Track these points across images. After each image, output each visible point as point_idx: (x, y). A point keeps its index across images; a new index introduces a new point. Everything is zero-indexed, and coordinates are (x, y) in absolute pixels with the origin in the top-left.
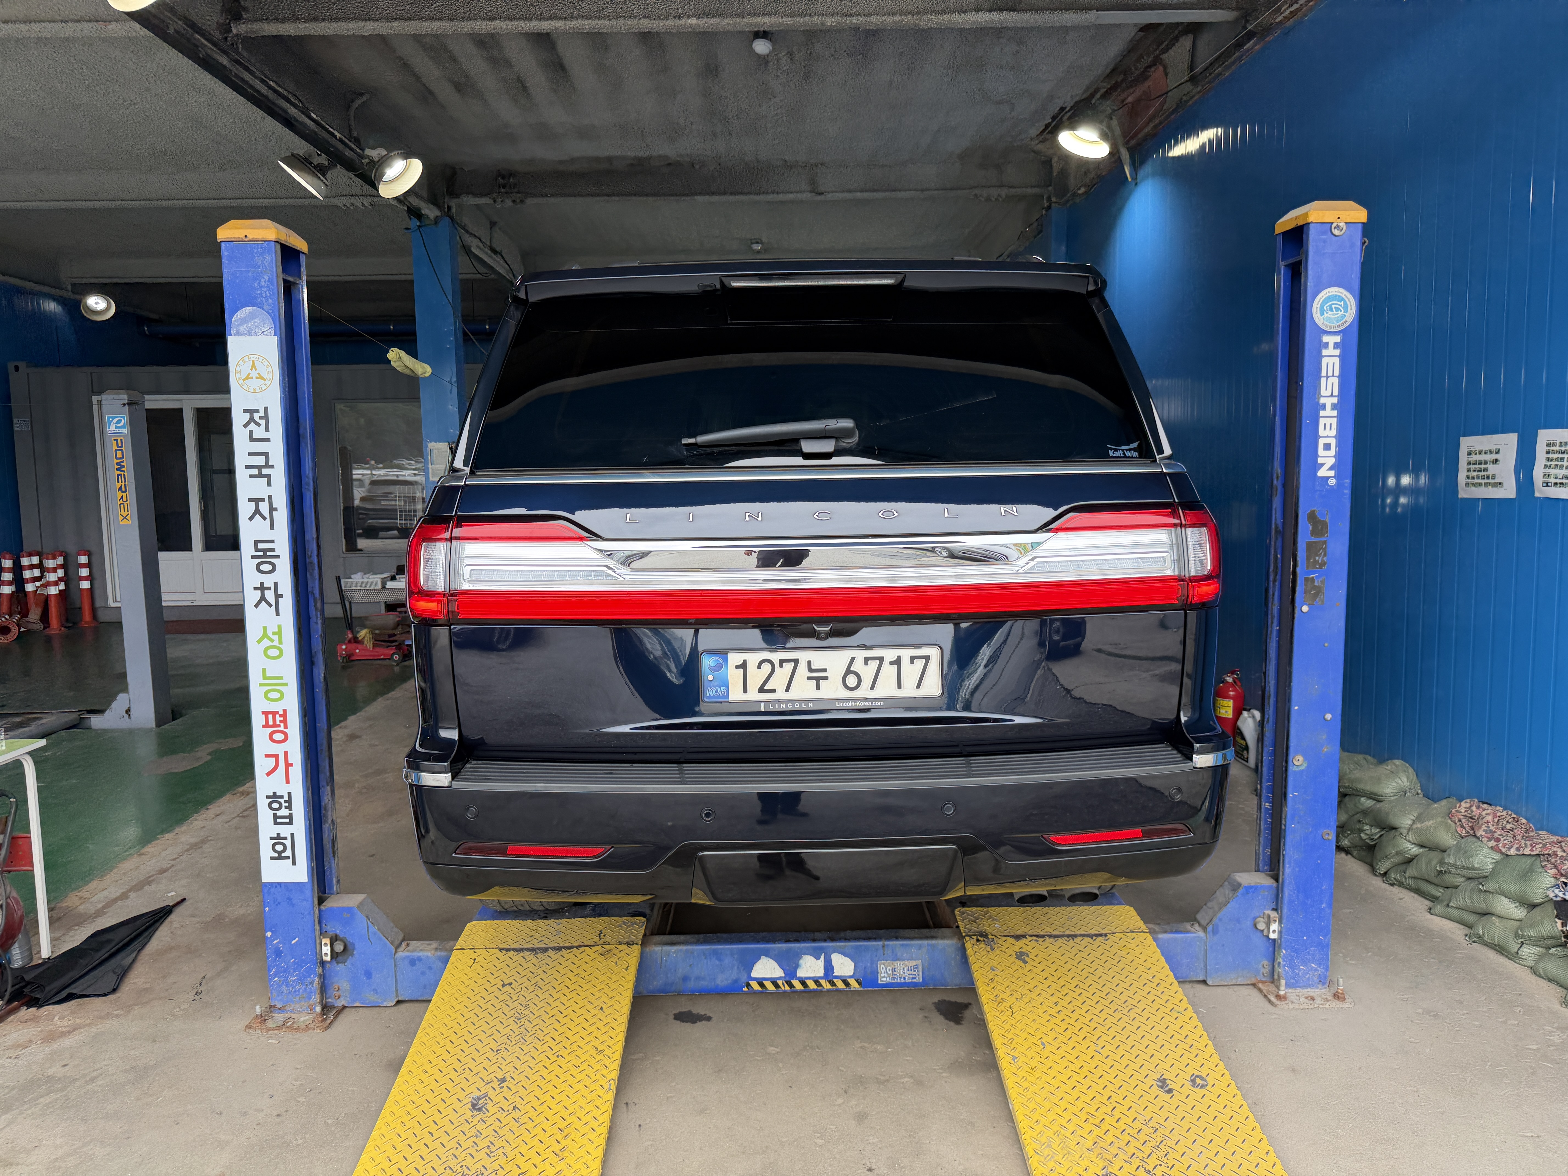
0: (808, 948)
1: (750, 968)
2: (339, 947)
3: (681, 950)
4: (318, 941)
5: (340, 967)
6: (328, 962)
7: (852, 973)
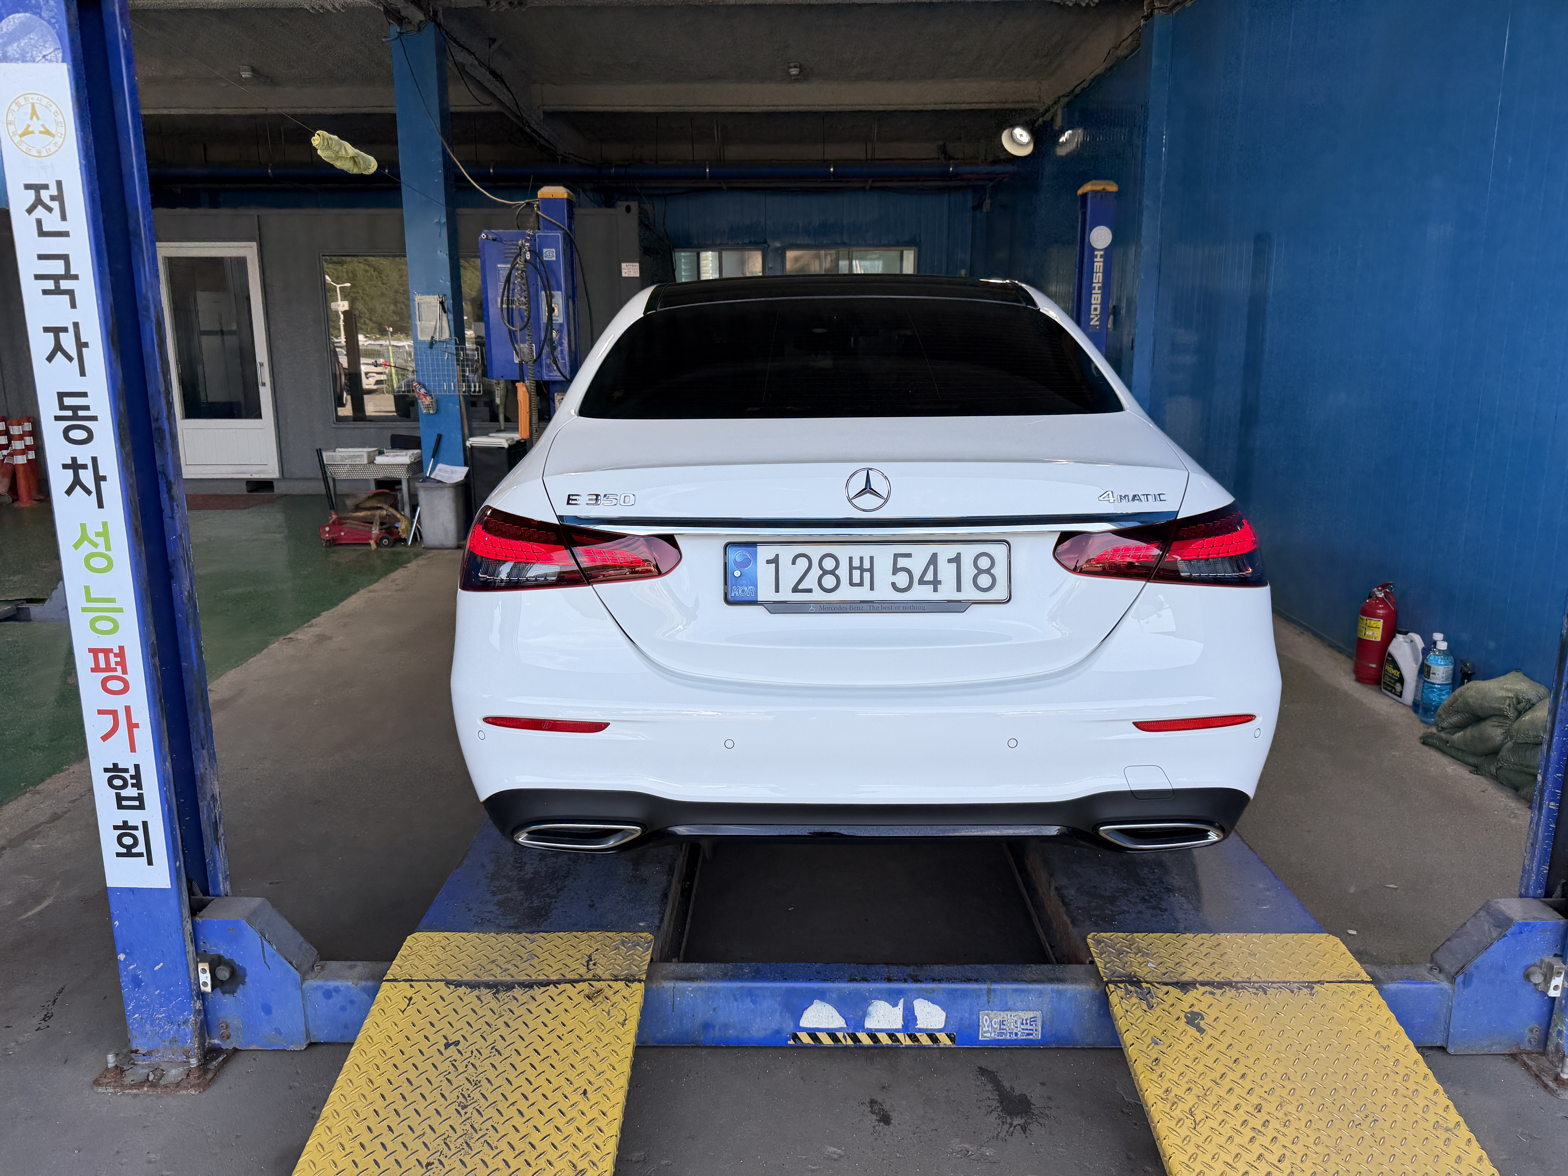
0: (880, 991)
1: (798, 1015)
2: (224, 974)
3: (701, 989)
4: (192, 967)
5: (227, 999)
6: (208, 993)
7: (942, 1026)
